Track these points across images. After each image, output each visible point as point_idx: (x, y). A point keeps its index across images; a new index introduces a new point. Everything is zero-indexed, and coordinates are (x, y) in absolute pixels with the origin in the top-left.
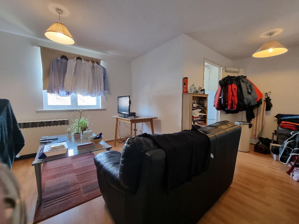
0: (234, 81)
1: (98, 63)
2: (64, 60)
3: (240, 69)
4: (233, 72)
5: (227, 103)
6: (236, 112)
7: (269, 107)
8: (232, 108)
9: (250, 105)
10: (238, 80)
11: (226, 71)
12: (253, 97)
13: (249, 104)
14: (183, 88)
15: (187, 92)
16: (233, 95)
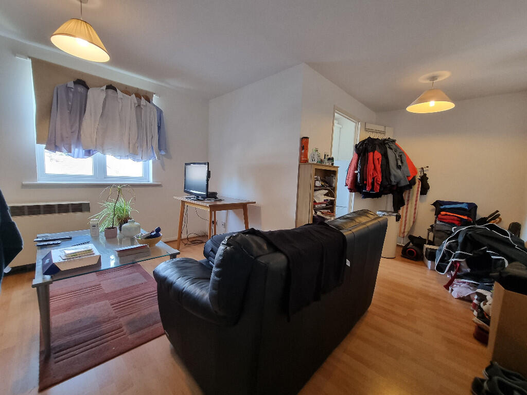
0: (377, 147)
1: (148, 100)
2: (81, 89)
3: (387, 128)
4: (377, 132)
5: (366, 181)
6: (378, 195)
7: (425, 189)
8: (372, 189)
9: (399, 186)
10: (384, 145)
11: (366, 130)
12: (404, 174)
13: (398, 183)
14: (301, 154)
15: (306, 161)
16: (375, 169)
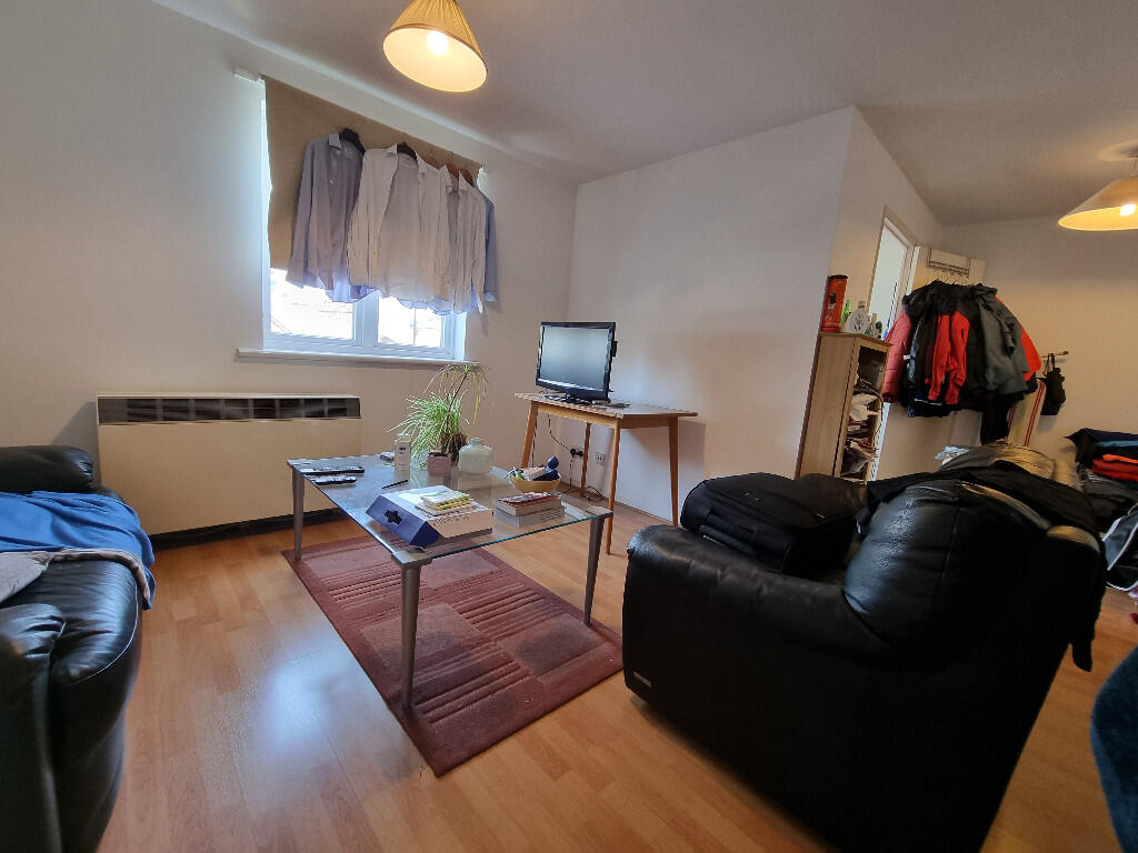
0: (960, 304)
1: (471, 181)
2: (350, 152)
3: (972, 260)
4: (953, 270)
5: (930, 378)
7: (1053, 403)
9: (1003, 392)
11: (931, 264)
12: (1015, 365)
14: (825, 311)
16: (953, 352)
